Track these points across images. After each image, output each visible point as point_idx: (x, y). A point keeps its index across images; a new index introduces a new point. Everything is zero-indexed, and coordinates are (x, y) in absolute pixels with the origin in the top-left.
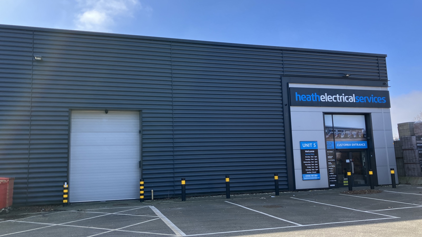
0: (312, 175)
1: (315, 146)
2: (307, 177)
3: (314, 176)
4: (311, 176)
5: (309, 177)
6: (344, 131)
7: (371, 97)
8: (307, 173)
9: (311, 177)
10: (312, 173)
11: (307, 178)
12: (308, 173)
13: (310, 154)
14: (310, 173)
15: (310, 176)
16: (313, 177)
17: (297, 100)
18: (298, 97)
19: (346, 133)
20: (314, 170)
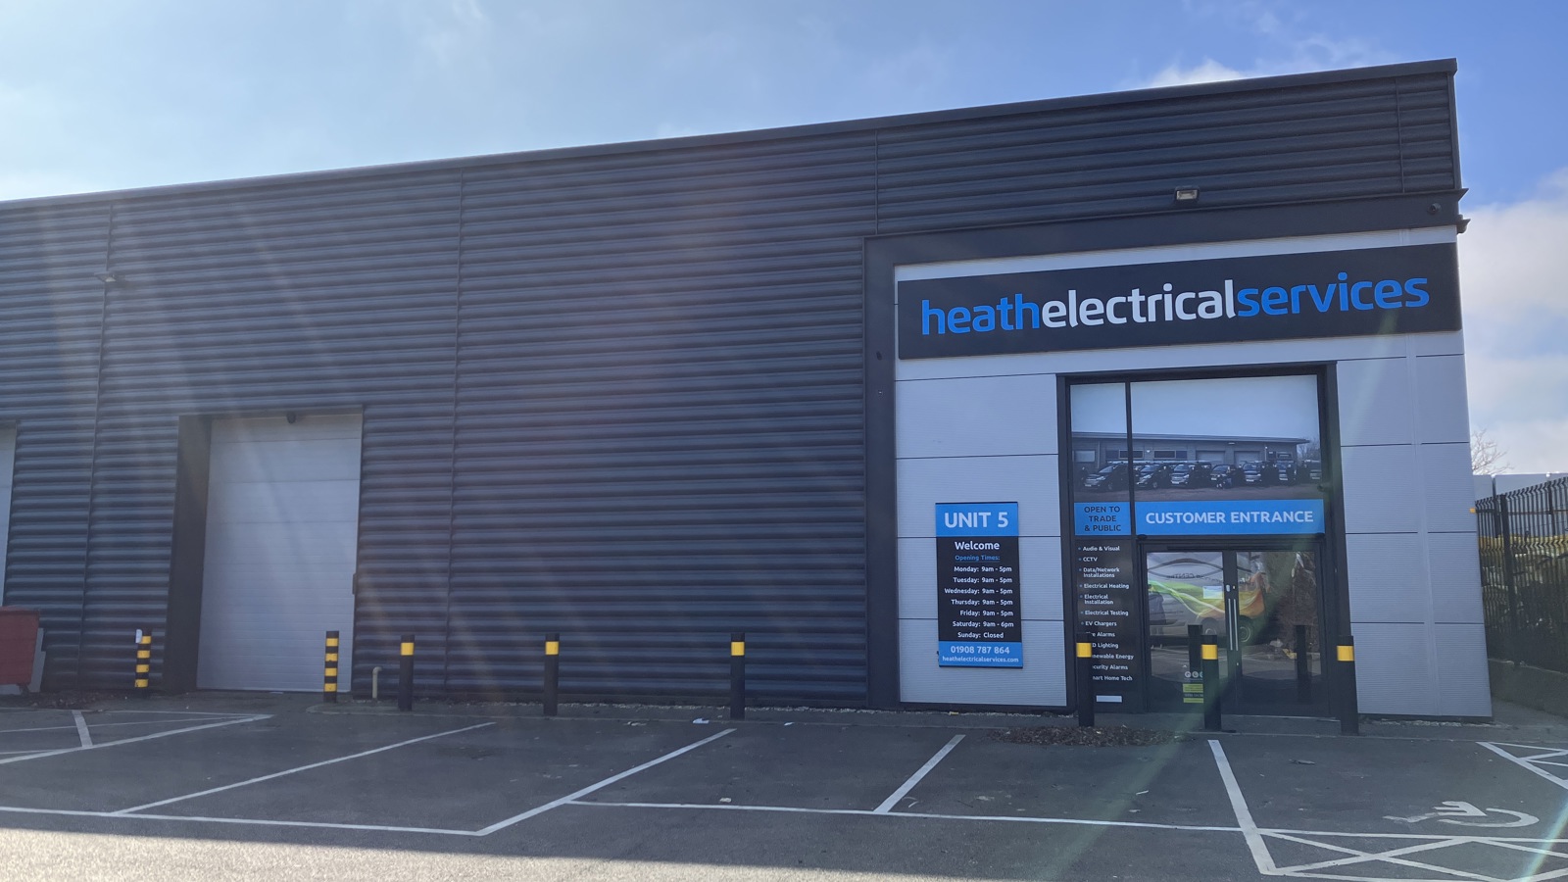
0: (984, 649)
1: (1003, 522)
2: (957, 654)
3: (992, 650)
4: (976, 650)
5: (964, 655)
6: (1191, 454)
7: (1331, 288)
8: (960, 635)
9: (977, 654)
10: (982, 639)
11: (959, 659)
12: (965, 635)
13: (978, 559)
14: (973, 640)
15: (971, 649)
16: (986, 656)
17: (926, 331)
18: (934, 320)
19: (1199, 466)
20: (993, 624)
